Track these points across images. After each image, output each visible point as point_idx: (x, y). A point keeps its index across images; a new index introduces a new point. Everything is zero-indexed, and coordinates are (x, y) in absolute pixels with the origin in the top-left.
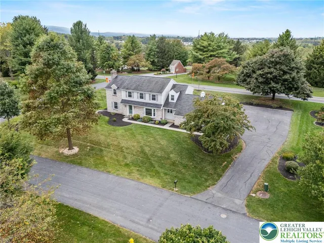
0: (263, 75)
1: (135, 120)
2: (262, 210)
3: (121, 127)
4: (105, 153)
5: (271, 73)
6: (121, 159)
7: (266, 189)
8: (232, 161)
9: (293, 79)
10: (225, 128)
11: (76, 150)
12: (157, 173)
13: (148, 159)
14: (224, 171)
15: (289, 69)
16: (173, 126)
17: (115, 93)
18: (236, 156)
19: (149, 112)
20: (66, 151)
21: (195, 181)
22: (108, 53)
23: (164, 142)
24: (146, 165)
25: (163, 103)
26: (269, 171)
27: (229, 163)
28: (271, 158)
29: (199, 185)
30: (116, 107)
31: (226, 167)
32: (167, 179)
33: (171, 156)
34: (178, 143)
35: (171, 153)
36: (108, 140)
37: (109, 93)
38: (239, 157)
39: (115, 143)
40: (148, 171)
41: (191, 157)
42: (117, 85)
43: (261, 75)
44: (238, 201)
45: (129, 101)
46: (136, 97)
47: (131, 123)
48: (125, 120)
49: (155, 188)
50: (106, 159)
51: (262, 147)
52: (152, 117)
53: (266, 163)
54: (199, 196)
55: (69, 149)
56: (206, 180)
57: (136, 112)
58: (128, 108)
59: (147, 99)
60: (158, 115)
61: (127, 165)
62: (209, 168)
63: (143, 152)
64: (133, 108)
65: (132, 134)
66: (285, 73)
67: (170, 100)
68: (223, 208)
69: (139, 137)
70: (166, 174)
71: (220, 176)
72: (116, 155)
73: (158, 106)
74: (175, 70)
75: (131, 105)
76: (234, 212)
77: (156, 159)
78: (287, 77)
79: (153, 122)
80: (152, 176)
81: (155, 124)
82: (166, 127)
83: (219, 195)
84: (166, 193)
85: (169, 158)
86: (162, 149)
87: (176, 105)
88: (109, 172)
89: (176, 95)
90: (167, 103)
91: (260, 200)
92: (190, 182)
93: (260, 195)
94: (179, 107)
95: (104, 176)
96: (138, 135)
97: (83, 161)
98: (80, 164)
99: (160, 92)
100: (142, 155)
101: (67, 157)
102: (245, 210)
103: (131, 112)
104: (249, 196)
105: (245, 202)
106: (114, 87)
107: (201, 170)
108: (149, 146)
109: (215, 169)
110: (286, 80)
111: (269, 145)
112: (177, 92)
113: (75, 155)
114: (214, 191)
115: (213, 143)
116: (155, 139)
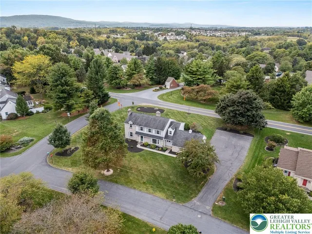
0: (233, 111)
1: (146, 146)
2: (219, 212)
3: (137, 153)
4: (130, 174)
5: (239, 110)
6: (140, 178)
7: (224, 200)
8: (207, 181)
9: (253, 115)
10: (202, 165)
11: (111, 171)
12: (163, 189)
13: (157, 179)
14: (201, 188)
15: (250, 108)
16: (171, 152)
17: (131, 126)
18: (210, 177)
19: (154, 141)
20: (105, 172)
21: (185, 194)
22: (116, 73)
23: (166, 167)
24: (156, 183)
25: (164, 137)
26: (227, 189)
27: (205, 182)
28: (230, 179)
29: (187, 197)
30: (131, 135)
31: (203, 185)
32: (169, 193)
33: (171, 177)
34: (175, 167)
35: (171, 175)
36: (131, 165)
37: (127, 126)
38: (212, 178)
39: (135, 167)
40: (157, 187)
41: (183, 178)
42: (132, 122)
43: (232, 111)
44: (208, 208)
45: (141, 133)
46: (146, 131)
47: (143, 150)
48: (139, 146)
49: (163, 199)
50: (131, 178)
51: (226, 170)
52: (157, 145)
53: (226, 182)
54: (187, 204)
55: (107, 171)
56: (191, 194)
57: (146, 140)
58: (140, 137)
59: (154, 133)
60: (161, 144)
61: (144, 183)
62: (193, 186)
63: (153, 173)
64: (144, 138)
65: (145, 159)
66: (248, 110)
67: (169, 134)
68: (200, 212)
69: (150, 162)
70: (168, 190)
71: (199, 191)
72: (137, 175)
73: (161, 138)
74: (170, 85)
75: (142, 135)
76: (204, 214)
77: (161, 179)
78: (249, 113)
79: (158, 148)
80: (160, 191)
81: (159, 150)
82: (166, 153)
83: (198, 203)
84: (169, 202)
85: (169, 178)
86: (164, 172)
87: (173, 138)
88: (135, 188)
89: (173, 131)
90: (167, 136)
91: (220, 207)
92: (182, 195)
93: (220, 204)
94: (175, 139)
95: (132, 191)
96: (149, 161)
97: (118, 180)
98: (116, 182)
99: (163, 129)
100: (153, 176)
101: (107, 177)
102: (211, 213)
103: (142, 140)
104: (214, 204)
105: (212, 208)
106: (131, 122)
107: (188, 187)
108: (157, 170)
109: (197, 186)
110: (248, 116)
111: (230, 169)
112: (173, 129)
113: (112, 175)
114: (195, 201)
115: (195, 173)
116: (160, 164)
